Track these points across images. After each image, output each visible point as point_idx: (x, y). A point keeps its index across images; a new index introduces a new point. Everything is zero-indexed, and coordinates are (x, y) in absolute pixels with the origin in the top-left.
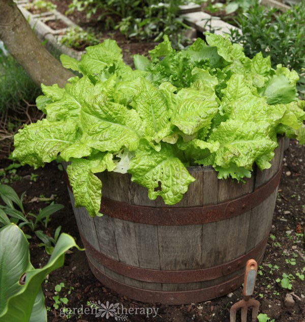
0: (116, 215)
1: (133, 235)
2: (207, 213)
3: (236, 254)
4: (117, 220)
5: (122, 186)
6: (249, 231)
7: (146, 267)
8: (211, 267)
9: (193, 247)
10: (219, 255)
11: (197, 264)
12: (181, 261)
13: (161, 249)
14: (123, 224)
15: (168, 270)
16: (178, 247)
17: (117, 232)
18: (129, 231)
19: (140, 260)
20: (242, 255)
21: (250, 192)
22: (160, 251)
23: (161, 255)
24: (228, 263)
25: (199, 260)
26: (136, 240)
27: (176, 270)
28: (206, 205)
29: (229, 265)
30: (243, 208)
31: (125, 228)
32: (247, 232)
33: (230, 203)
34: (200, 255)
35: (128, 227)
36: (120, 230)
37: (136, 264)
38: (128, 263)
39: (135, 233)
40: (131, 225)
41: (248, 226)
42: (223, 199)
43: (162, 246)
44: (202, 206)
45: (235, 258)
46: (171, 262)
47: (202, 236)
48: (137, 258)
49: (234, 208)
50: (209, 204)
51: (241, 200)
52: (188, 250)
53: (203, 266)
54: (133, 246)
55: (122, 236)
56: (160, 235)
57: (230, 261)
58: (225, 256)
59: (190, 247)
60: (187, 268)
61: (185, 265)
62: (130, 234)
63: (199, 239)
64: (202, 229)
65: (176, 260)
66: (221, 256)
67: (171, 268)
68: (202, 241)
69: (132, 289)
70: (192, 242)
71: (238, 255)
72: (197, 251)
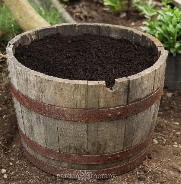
0: (33, 109)
1: (42, 124)
2: (91, 115)
3: (115, 149)
4: (33, 112)
5: (36, 89)
6: (125, 133)
7: (50, 148)
8: (95, 155)
9: (81, 138)
10: (100, 147)
11: (85, 151)
12: (73, 147)
13: (59, 136)
14: (37, 115)
15: (65, 152)
16: (71, 137)
17: (33, 121)
18: (40, 121)
19: (47, 142)
20: (121, 151)
21: (124, 104)
22: (59, 138)
23: (59, 140)
24: (108, 155)
25: (86, 148)
26: (44, 128)
27: (70, 153)
28: (90, 109)
29: (109, 156)
30: (119, 116)
31: (37, 118)
32: (123, 134)
33: (108, 110)
34: (87, 145)
35: (40, 118)
36: (35, 120)
37: (44, 145)
38: (39, 143)
39: (44, 122)
40: (41, 117)
41: (124, 129)
42: (102, 106)
43: (60, 134)
44: (87, 109)
45: (114, 152)
46: (66, 147)
47: (87, 131)
48: (45, 141)
49: (111, 114)
50: (92, 108)
51: (117, 109)
52: (78, 140)
53: (89, 153)
54: (42, 132)
55: (36, 124)
56: (59, 126)
57: (110, 153)
58: (105, 149)
59: (79, 138)
60: (77, 152)
61: (76, 150)
62: (40, 123)
63: (85, 133)
64: (87, 126)
65: (69, 146)
66: (102, 148)
67: (66, 151)
68: (87, 134)
69: (43, 163)
70: (81, 134)
71: (117, 150)
72: (84, 142)
